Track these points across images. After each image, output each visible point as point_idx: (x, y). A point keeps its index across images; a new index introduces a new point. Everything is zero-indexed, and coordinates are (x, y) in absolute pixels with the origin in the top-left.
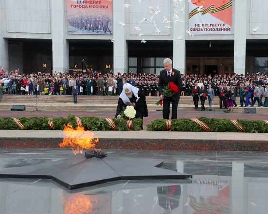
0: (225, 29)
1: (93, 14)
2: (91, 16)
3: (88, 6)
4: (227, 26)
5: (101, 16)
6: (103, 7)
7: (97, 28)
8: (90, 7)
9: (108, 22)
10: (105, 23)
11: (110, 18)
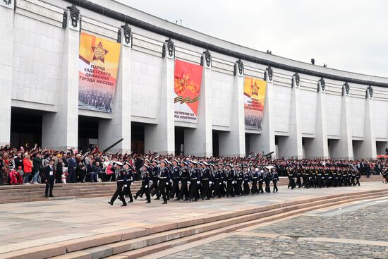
0: (193, 118)
1: (99, 89)
2: (96, 91)
3: (96, 80)
4: (195, 116)
5: (106, 92)
6: (109, 84)
7: (100, 105)
8: (98, 81)
9: (111, 99)
10: (108, 101)
11: (113, 96)
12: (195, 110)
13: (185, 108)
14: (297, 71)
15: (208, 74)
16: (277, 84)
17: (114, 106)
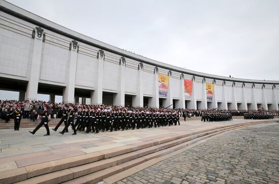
4: (191, 97)
7: (164, 95)
9: (166, 93)
12: (191, 95)
13: (187, 94)
14: (224, 80)
15: (194, 83)
16: (217, 85)
17: (168, 95)
